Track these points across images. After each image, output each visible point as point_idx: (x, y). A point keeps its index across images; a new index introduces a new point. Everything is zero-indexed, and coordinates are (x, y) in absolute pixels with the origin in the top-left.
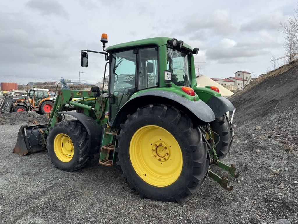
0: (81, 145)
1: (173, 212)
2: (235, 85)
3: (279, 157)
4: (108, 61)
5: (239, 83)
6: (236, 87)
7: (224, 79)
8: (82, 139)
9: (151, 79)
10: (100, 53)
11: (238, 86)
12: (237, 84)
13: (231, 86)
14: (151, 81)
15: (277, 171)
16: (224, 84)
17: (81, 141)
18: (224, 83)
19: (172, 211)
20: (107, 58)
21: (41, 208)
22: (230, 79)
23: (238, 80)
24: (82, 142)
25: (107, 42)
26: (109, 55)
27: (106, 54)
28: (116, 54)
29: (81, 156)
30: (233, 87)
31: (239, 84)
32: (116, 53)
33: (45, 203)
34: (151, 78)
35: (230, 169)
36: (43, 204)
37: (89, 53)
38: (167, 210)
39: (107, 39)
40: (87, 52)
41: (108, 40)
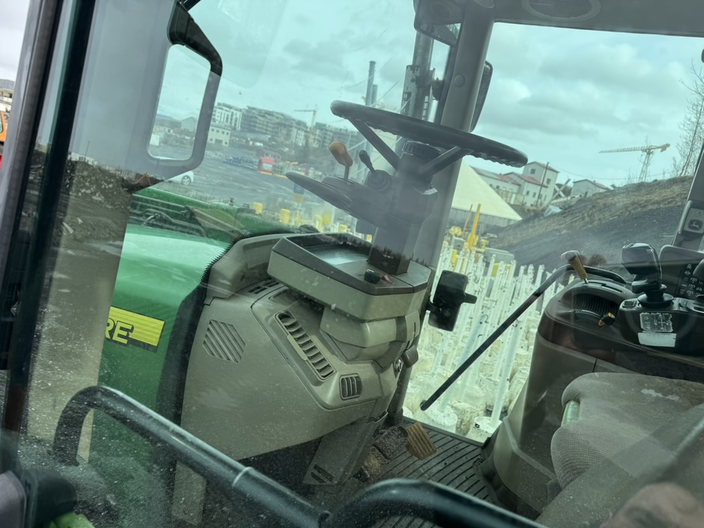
2: (519, 192)
5: (528, 189)
6: (521, 199)
7: (499, 173)
9: (325, 138)
11: (526, 197)
12: (524, 193)
13: (510, 194)
14: (323, 142)
16: (495, 186)
18: (495, 183)
22: (511, 176)
23: (529, 182)
30: (514, 196)
31: (528, 193)
34: (325, 134)
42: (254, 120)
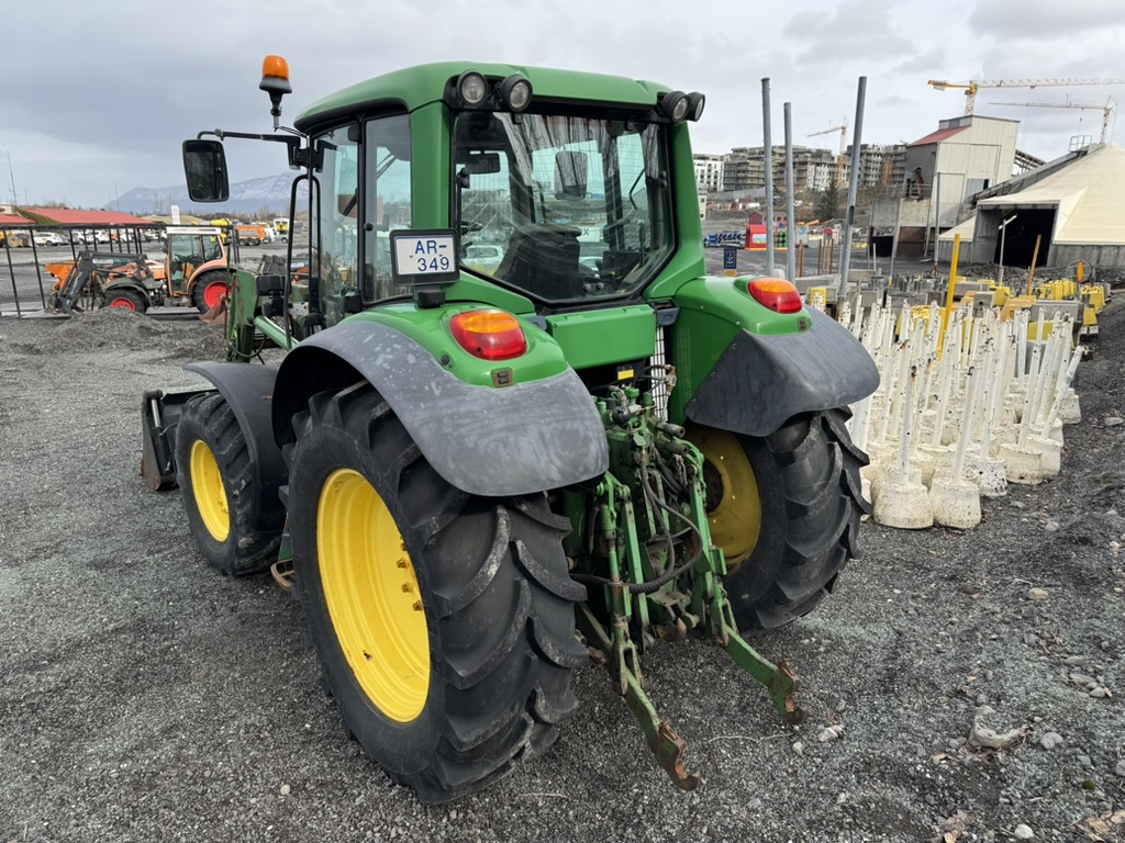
0: (241, 492)
1: (377, 835)
3: (1106, 651)
4: (304, 170)
8: (244, 470)
10: (268, 138)
15: (999, 737)
17: (241, 480)
19: (376, 829)
20: (296, 158)
21: (30, 706)
24: (243, 482)
25: (289, 91)
26: (304, 144)
27: (292, 142)
28: (332, 136)
29: (244, 531)
32: (332, 131)
33: (50, 691)
35: (772, 680)
36: (41, 693)
37: (227, 143)
38: (363, 823)
39: (285, 78)
40: (218, 139)
41: (292, 83)
42: (744, 168)
